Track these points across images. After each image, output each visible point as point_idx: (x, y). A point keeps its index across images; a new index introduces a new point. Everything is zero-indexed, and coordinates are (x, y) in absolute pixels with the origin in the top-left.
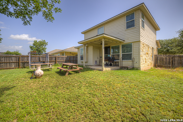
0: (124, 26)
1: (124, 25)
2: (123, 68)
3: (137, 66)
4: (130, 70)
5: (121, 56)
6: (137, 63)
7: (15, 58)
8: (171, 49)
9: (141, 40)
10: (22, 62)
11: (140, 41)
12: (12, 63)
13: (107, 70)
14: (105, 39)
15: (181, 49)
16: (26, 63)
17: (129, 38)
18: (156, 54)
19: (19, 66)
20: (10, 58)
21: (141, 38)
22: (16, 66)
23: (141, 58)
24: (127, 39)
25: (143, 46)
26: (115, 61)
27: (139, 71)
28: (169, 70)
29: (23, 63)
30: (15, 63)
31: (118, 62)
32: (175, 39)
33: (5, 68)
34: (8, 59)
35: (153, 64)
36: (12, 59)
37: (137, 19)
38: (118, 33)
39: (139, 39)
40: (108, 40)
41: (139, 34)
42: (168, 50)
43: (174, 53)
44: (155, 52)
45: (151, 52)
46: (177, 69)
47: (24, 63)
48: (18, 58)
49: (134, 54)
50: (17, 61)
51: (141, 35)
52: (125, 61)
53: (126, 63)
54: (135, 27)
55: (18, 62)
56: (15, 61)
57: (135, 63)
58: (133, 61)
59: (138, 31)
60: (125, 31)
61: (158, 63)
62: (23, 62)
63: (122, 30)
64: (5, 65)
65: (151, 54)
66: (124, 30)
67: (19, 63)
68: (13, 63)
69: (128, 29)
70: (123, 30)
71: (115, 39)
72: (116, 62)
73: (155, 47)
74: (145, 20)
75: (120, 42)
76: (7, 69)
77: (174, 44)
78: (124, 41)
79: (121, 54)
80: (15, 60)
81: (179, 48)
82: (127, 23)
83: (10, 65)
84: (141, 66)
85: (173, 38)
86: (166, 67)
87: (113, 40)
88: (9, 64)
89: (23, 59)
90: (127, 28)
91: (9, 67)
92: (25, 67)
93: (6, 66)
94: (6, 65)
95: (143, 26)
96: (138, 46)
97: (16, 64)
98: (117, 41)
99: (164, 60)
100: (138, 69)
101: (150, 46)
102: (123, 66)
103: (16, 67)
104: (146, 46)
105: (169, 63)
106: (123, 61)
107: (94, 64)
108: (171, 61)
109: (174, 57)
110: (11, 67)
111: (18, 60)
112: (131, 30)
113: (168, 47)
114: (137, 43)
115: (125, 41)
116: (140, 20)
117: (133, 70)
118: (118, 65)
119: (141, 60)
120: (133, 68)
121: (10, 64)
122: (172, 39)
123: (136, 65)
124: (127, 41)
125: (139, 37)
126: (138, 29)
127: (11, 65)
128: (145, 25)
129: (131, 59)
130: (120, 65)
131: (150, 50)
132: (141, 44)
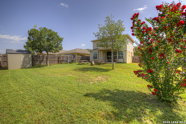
5: (118, 57)
11: (126, 50)
22: (57, 63)
35: (131, 61)
41: (126, 47)
44: (133, 55)
47: (61, 61)
49: (124, 56)
50: (58, 59)
53: (120, 60)
58: (124, 59)
61: (134, 60)
65: (131, 56)
67: (59, 61)
68: (56, 60)
73: (133, 52)
84: (127, 61)
92: (61, 63)
94: (53, 62)
95: (128, 44)
96: (125, 53)
99: (137, 59)
100: (126, 63)
101: (130, 52)
102: (119, 62)
119: (127, 59)
120: (123, 63)
123: (125, 61)
126: (126, 45)
127: (55, 62)
128: (129, 42)
129: (122, 58)
130: (117, 61)
131: (130, 54)
132: (127, 52)
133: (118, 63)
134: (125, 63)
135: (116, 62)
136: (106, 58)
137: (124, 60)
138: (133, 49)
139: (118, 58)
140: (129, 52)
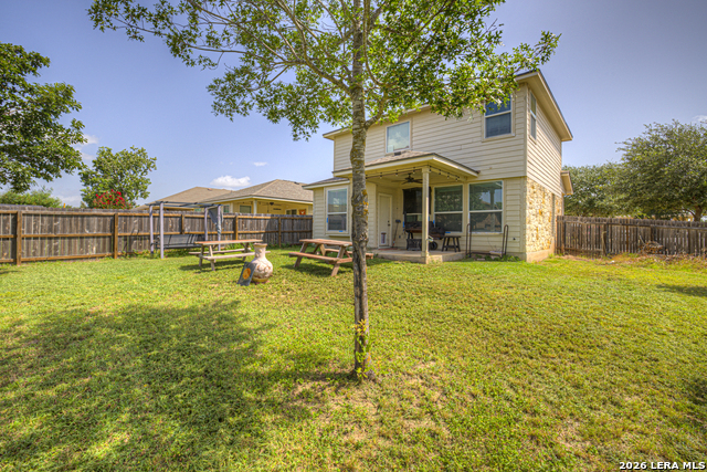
0: (479, 129)
1: (479, 124)
2: (473, 256)
3: (517, 250)
4: (496, 260)
5: (466, 220)
6: (517, 240)
7: (99, 221)
8: (601, 199)
9: (528, 175)
10: (123, 234)
11: (525, 177)
12: (88, 237)
13: (435, 260)
14: (433, 170)
15: (626, 199)
16: (136, 237)
17: (493, 166)
18: (560, 214)
19: (112, 248)
20: (82, 221)
21: (528, 169)
22: (104, 251)
23: (528, 226)
24: (488, 167)
25: (532, 190)
26: (446, 234)
27: (524, 264)
28: (599, 260)
29: (125, 240)
30: (98, 237)
31: (458, 237)
32: (610, 167)
33: (66, 256)
34: (77, 225)
35: (552, 246)
36: (88, 224)
37: (517, 110)
38: (459, 147)
39: (525, 171)
40: (438, 172)
41: (525, 155)
42: (591, 202)
43: (609, 211)
44: (559, 210)
45: (550, 209)
46: (619, 258)
47: (129, 240)
48: (109, 219)
49: (508, 213)
50: (104, 230)
51: (528, 159)
52: (479, 233)
53: (485, 240)
54: (513, 134)
55: (109, 234)
56: (98, 230)
57: (510, 239)
58: (505, 236)
59: (522, 147)
60: (480, 144)
61: (568, 242)
62: (126, 236)
63: (470, 141)
64: (67, 246)
65: (548, 214)
66: (479, 139)
67: (112, 238)
68: (93, 237)
69: (490, 138)
70: (475, 140)
71: (456, 167)
72: (453, 237)
73: (559, 192)
74: (539, 115)
75: (467, 177)
76: (74, 259)
77: (609, 184)
78: (477, 172)
79: (466, 213)
80: (99, 226)
81: (623, 196)
82: (487, 119)
83: (81, 246)
84: (528, 248)
85: (607, 163)
86: (589, 254)
87: (450, 171)
88: (78, 241)
89: (126, 225)
90: (488, 136)
91: (78, 255)
92: (132, 255)
93: (70, 249)
94: (70, 245)
95: (533, 133)
96: (518, 192)
97: (104, 243)
98: (458, 174)
99: (585, 233)
100: (519, 257)
101: (548, 190)
102: (473, 249)
103: (102, 254)
104: (539, 192)
105: (598, 243)
106: (473, 233)
107: (380, 243)
108: (602, 237)
109: (611, 223)
110: (87, 251)
111: (108, 226)
112: (500, 141)
113: (593, 191)
114: (517, 182)
115: (482, 173)
116: (525, 115)
117: (505, 260)
118: (458, 247)
119: (528, 232)
120: (504, 257)
121: (82, 243)
122: (602, 168)
123: (513, 248)
124: (487, 176)
125: (525, 166)
126: (522, 141)
127: (87, 244)
128: (538, 128)
129: (498, 227)
130: (463, 248)
131: (548, 202)
132: (528, 186)
133: (472, 256)
134: (517, 259)
135: (457, 248)
136: (401, 225)
137: (505, 243)
138: (563, 178)
139: (473, 227)
140: (542, 189)
